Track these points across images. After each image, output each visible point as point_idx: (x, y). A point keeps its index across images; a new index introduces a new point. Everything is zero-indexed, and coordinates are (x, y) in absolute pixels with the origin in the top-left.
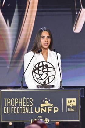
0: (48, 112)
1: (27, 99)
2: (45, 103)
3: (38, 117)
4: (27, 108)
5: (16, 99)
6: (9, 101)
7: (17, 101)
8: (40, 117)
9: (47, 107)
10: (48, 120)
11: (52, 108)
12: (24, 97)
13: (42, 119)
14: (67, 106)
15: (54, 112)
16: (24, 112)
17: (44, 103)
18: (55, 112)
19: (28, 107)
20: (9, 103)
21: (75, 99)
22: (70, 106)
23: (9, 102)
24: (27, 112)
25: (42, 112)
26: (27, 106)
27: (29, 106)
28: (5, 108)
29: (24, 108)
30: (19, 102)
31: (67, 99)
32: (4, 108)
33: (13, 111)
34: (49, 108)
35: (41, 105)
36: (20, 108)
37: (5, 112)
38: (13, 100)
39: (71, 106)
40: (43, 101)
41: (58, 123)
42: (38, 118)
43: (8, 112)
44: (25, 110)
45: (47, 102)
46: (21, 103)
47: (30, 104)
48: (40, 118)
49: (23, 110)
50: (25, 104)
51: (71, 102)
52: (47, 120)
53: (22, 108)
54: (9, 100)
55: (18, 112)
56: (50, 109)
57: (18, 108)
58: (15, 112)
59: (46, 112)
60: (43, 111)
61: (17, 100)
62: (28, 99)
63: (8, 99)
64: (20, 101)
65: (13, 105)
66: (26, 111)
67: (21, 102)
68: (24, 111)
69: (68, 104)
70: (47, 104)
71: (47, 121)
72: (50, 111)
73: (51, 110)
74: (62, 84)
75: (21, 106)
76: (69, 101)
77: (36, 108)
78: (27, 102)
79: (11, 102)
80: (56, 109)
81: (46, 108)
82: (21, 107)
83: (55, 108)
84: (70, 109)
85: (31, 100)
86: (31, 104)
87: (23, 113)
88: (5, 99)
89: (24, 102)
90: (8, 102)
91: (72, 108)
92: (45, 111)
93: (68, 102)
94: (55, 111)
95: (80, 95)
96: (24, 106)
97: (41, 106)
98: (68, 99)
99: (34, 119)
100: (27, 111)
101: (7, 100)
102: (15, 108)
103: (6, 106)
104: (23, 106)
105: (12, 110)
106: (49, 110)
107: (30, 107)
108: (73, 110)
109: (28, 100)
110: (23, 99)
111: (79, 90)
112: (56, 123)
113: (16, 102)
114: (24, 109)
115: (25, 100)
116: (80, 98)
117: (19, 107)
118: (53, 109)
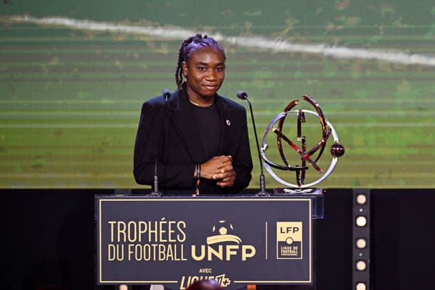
0: (228, 258)
1: (170, 222)
2: (219, 234)
3: (201, 271)
4: (170, 246)
5: (140, 223)
6: (122, 228)
7: (143, 229)
8: (206, 271)
9: (225, 244)
10: (228, 279)
11: (237, 247)
12: (164, 219)
13: (210, 278)
14: (279, 242)
15: (244, 259)
16: (162, 257)
17: (217, 233)
18: (247, 258)
19: (173, 244)
20: (122, 234)
21: (299, 225)
22: (285, 242)
23: (123, 232)
24: (170, 258)
25: (210, 258)
26: (170, 240)
27: (175, 241)
28: (112, 247)
29: (162, 247)
30: (150, 232)
31: (278, 223)
32: (110, 245)
33: (133, 255)
34: (229, 247)
35: (208, 239)
36: (152, 248)
37: (112, 258)
38: (132, 225)
39: (289, 242)
40: (214, 229)
41: (254, 287)
42: (199, 275)
43: (120, 258)
44: (166, 253)
45: (223, 230)
46: (153, 235)
47: (178, 236)
48: (204, 275)
49: (160, 252)
50: (165, 236)
51: (290, 232)
52: (224, 280)
53: (157, 248)
54: (122, 225)
55: (147, 257)
56: (231, 250)
57: (147, 247)
58: (139, 257)
59: (221, 258)
60: (213, 254)
61: (143, 225)
62: (174, 222)
63: (119, 223)
64: (153, 229)
65: (132, 238)
66: (168, 255)
67: (156, 230)
68: (162, 255)
69: (280, 237)
70: (223, 236)
71: (225, 282)
72: (231, 256)
73: (235, 253)
74: (264, 184)
75: (153, 242)
76: (284, 230)
77: (193, 247)
78: (170, 231)
79: (126, 232)
80: (249, 251)
81: (221, 247)
82: (154, 245)
83: (244, 248)
84: (285, 251)
85: (181, 225)
86: (181, 238)
87: (160, 259)
88: (112, 223)
89: (161, 231)
90: (119, 232)
91: (292, 249)
92: (220, 255)
93: (281, 232)
94: (245, 256)
95: (313, 213)
96: (162, 243)
97: (209, 243)
98: (279, 225)
99: (190, 278)
100: (172, 255)
101: (115, 226)
102: (139, 247)
103: (115, 243)
104: (159, 242)
105: (130, 252)
106: (229, 253)
107: (179, 244)
108: (294, 252)
109: (174, 227)
110: (161, 222)
111: (310, 200)
112: (249, 287)
113: (140, 232)
114: (162, 250)
115: (165, 227)
116: (313, 221)
117: (150, 244)
118: (239, 251)
